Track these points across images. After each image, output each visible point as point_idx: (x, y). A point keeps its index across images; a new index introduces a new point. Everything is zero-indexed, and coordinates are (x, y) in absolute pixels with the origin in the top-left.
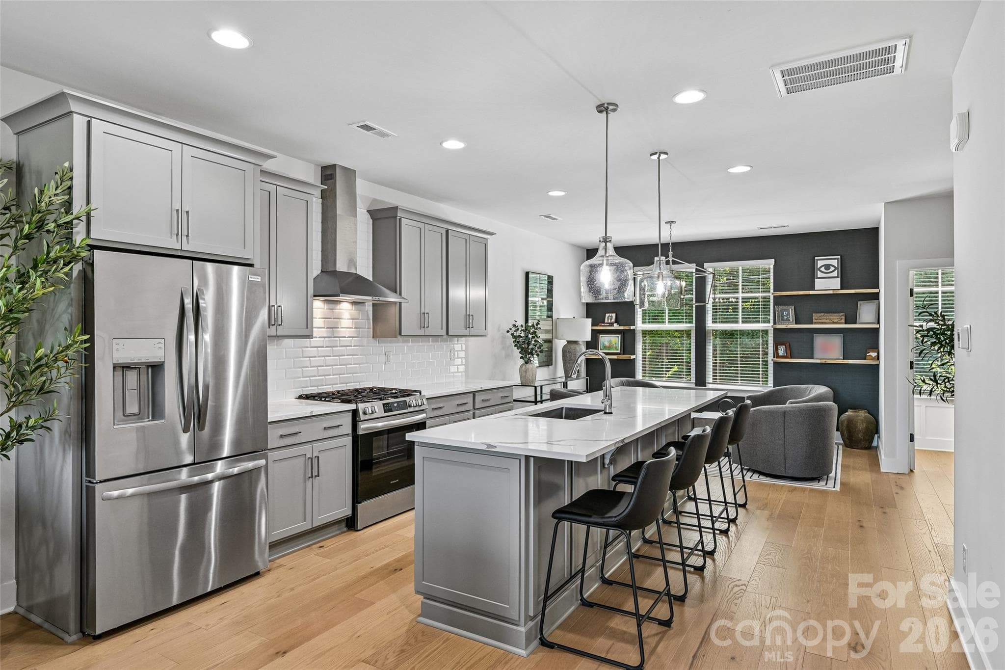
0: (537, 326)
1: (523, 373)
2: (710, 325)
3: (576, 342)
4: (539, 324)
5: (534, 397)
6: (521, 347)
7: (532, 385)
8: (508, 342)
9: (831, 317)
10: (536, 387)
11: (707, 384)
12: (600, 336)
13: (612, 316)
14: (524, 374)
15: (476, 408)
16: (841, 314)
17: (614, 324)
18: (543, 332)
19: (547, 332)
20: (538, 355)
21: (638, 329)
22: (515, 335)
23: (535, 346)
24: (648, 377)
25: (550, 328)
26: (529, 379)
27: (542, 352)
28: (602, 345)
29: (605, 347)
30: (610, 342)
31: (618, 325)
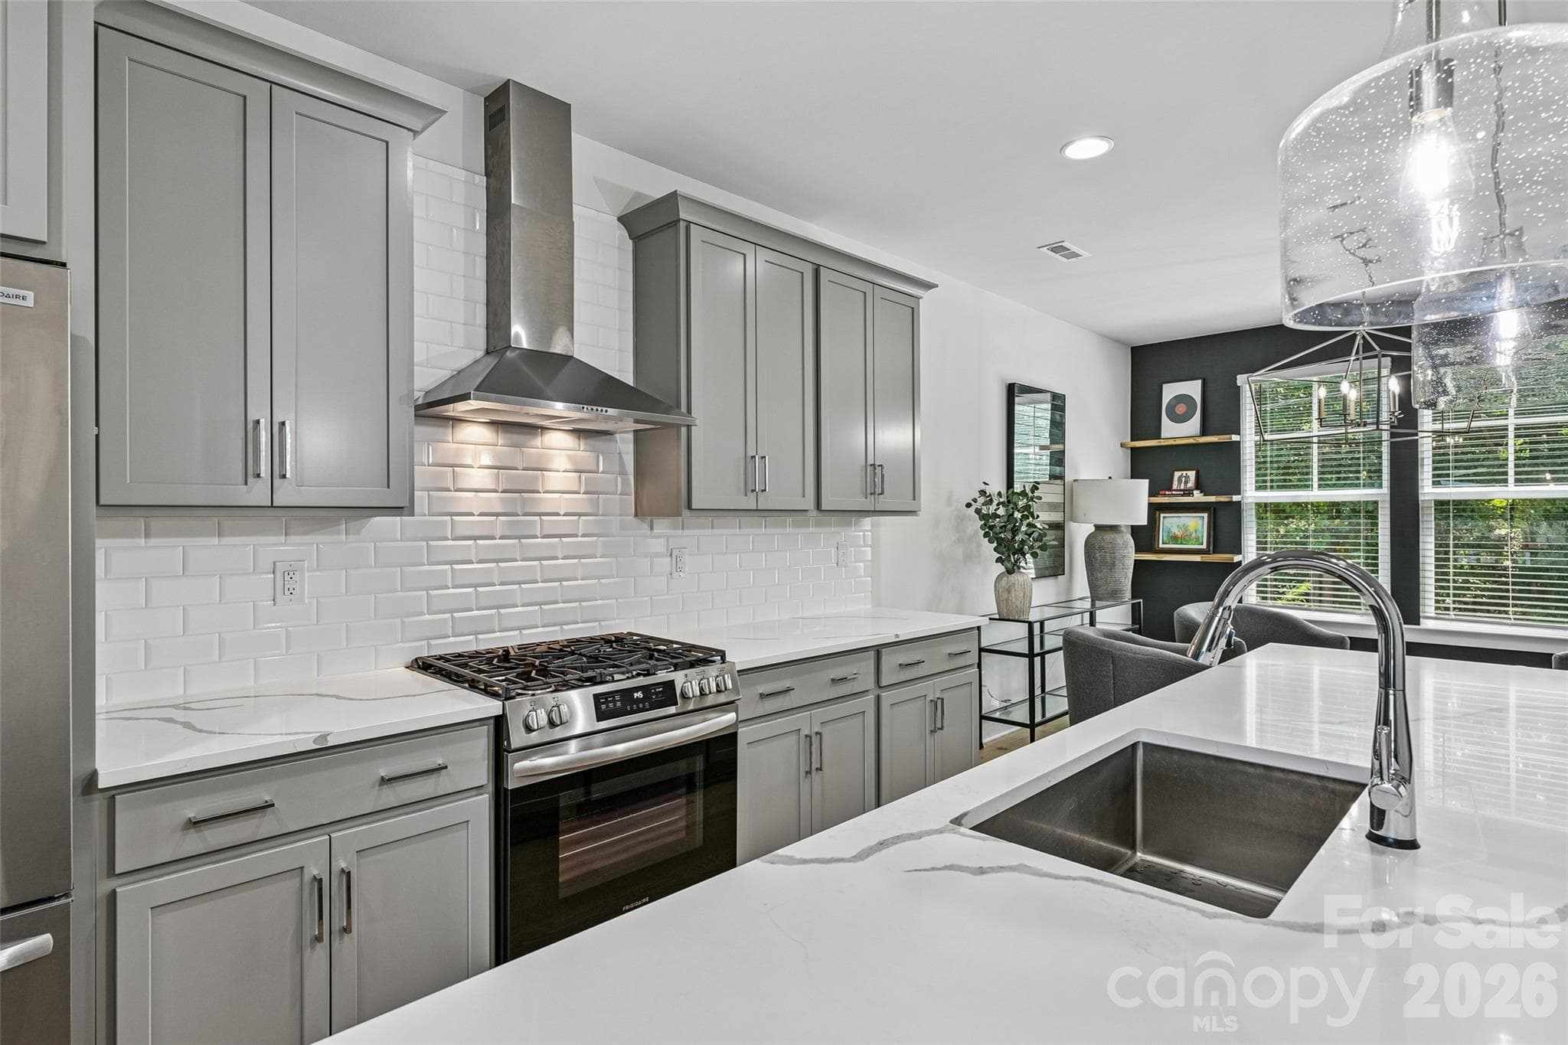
0: (1033, 492)
1: (1003, 595)
2: (1428, 490)
3: (1114, 528)
4: (1038, 489)
5: (1026, 642)
6: (997, 539)
7: (1022, 618)
8: (970, 528)
10: (1031, 625)
11: (1421, 620)
12: (1162, 515)
13: (1187, 477)
14: (1005, 595)
15: (883, 685)
17: (1195, 492)
18: (1046, 507)
19: (1053, 507)
20: (1034, 555)
21: (1245, 501)
22: (984, 512)
23: (1030, 535)
24: (1272, 599)
25: (1059, 499)
26: (1017, 607)
27: (1043, 548)
28: (1165, 534)
29: (1174, 539)
30: (1184, 527)
31: (1200, 492)
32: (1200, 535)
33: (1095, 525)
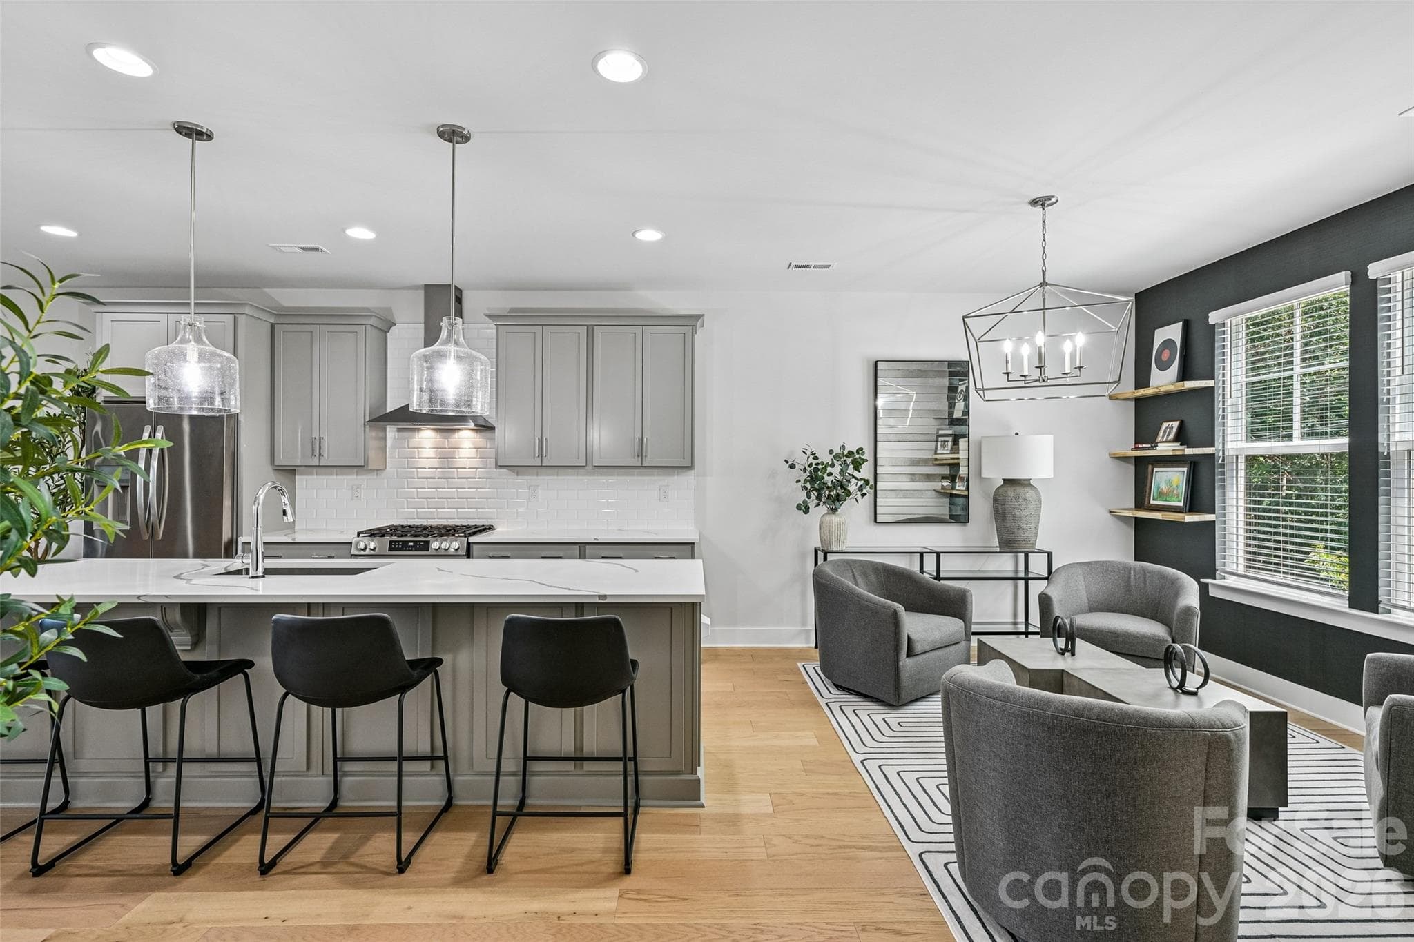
12: (1149, 470)
13: (1171, 428)
14: (820, 531)
28: (1156, 490)
29: (1161, 495)
30: (1169, 482)
31: (1181, 445)
32: (1180, 491)
33: (1003, 479)
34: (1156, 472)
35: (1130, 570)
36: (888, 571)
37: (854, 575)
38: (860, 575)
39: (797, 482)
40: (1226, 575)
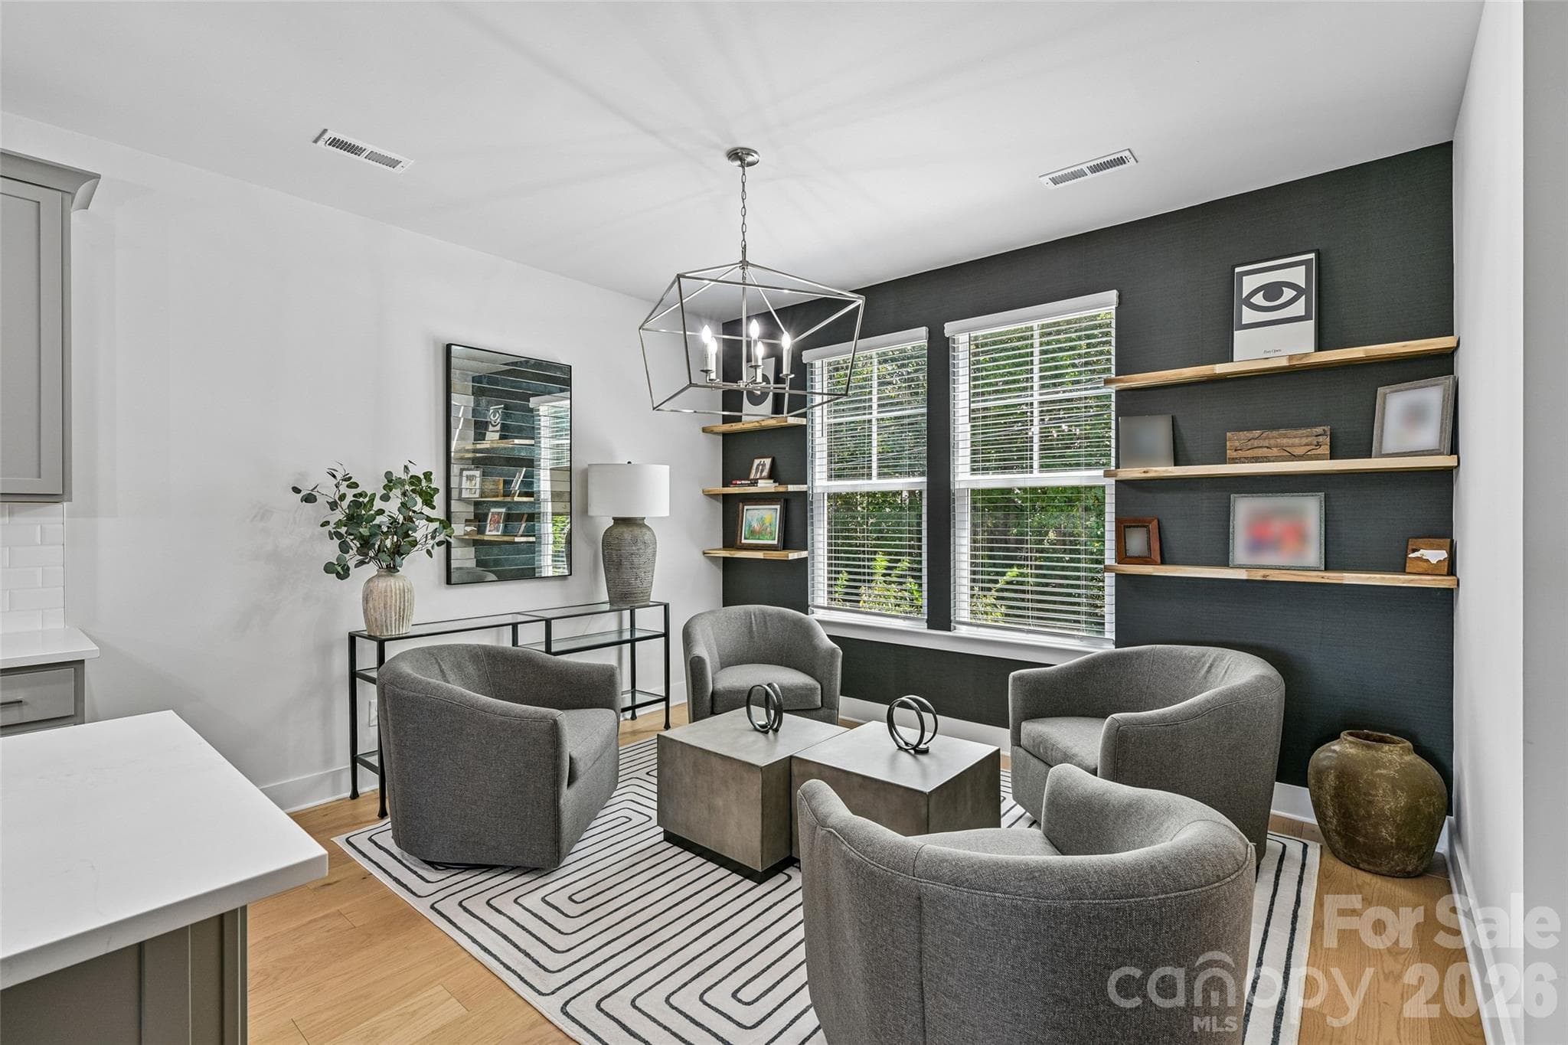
2: (964, 477)
9: (1285, 441)
10: (381, 644)
11: (954, 625)
12: (746, 508)
13: (764, 465)
16: (1319, 430)
17: (768, 482)
21: (816, 491)
28: (747, 528)
29: (753, 533)
30: (762, 520)
31: (774, 482)
32: (774, 530)
33: (613, 518)
34: (747, 510)
35: (751, 616)
36: (494, 656)
37: (442, 671)
38: (452, 670)
39: (322, 525)
40: (815, 610)
